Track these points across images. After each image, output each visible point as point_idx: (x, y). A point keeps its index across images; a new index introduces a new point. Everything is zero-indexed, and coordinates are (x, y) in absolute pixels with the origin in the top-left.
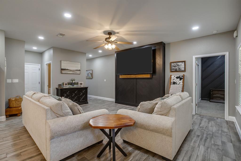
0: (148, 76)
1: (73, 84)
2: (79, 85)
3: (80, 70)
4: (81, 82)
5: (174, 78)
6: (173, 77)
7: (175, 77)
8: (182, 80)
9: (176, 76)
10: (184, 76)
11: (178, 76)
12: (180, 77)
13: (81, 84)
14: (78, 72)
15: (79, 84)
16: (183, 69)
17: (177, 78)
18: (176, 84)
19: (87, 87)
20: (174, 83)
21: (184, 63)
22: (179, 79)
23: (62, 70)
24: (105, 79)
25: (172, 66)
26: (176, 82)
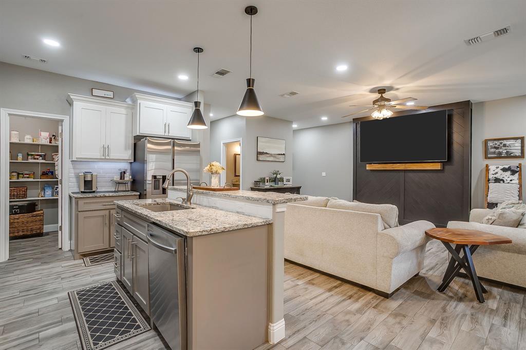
0: (438, 166)
1: (277, 181)
2: (285, 182)
3: (284, 154)
4: (288, 178)
5: (496, 171)
6: (492, 168)
7: (497, 168)
8: (517, 175)
9: (501, 167)
10: (520, 166)
11: (507, 167)
12: (512, 169)
13: (288, 181)
14: (281, 158)
15: (285, 180)
16: (518, 153)
17: (504, 170)
18: (504, 182)
19: (300, 186)
20: (497, 180)
21: (519, 141)
22: (509, 173)
23: (259, 153)
24: (324, 172)
25: (490, 147)
26: (501, 178)
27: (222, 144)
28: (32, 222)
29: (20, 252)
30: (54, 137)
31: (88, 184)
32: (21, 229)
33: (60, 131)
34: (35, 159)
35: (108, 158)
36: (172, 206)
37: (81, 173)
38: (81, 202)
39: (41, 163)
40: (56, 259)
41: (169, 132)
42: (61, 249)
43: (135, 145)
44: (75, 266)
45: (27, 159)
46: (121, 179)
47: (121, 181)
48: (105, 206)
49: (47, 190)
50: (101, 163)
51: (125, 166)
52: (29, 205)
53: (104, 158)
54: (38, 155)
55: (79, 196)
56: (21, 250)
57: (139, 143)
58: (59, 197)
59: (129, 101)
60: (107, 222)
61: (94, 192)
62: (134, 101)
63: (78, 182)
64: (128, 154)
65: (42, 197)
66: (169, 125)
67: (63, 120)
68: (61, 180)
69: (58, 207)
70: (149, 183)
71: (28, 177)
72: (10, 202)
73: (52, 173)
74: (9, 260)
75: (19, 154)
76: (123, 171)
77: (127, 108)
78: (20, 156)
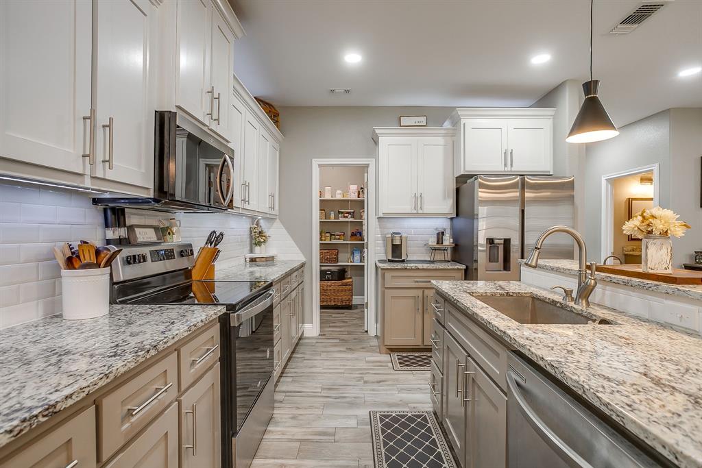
27: (604, 183)
28: (342, 291)
29: (330, 327)
30: (361, 190)
31: (396, 249)
32: (333, 297)
33: (366, 180)
34: (345, 217)
35: (421, 212)
36: (537, 302)
37: (388, 234)
38: (388, 275)
39: (351, 222)
40: (361, 346)
41: (512, 165)
42: (367, 331)
43: (458, 191)
44: (380, 364)
45: (338, 219)
46: (438, 243)
47: (438, 246)
48: (417, 284)
49: (355, 255)
50: (412, 220)
51: (444, 224)
52: (339, 270)
53: (415, 212)
54: (347, 213)
55: (386, 266)
56: (331, 325)
57: (464, 187)
58: (365, 264)
59: (447, 124)
60: (420, 308)
61: (403, 261)
62: (456, 123)
63: (385, 246)
64: (448, 206)
65: (351, 262)
66: (511, 153)
67: (368, 165)
68: (367, 243)
69: (364, 276)
70: (481, 251)
71: (339, 239)
72: (321, 266)
73: (361, 234)
74: (319, 335)
75: (332, 213)
76: (441, 230)
77: (445, 135)
78: (332, 215)
